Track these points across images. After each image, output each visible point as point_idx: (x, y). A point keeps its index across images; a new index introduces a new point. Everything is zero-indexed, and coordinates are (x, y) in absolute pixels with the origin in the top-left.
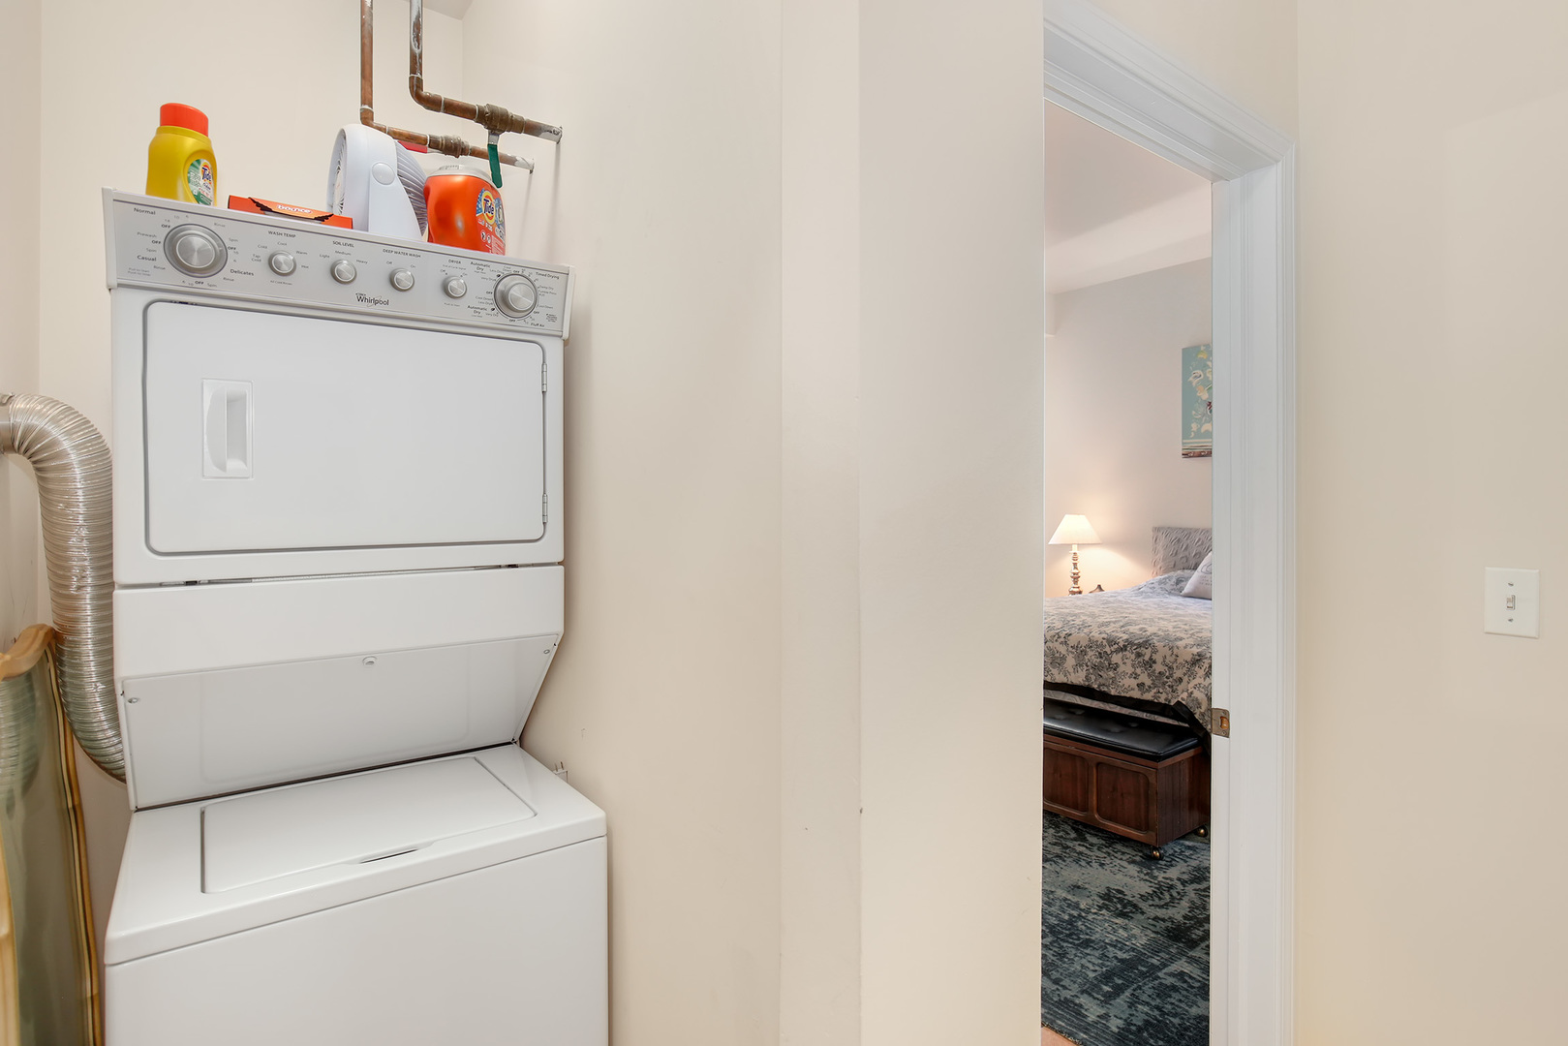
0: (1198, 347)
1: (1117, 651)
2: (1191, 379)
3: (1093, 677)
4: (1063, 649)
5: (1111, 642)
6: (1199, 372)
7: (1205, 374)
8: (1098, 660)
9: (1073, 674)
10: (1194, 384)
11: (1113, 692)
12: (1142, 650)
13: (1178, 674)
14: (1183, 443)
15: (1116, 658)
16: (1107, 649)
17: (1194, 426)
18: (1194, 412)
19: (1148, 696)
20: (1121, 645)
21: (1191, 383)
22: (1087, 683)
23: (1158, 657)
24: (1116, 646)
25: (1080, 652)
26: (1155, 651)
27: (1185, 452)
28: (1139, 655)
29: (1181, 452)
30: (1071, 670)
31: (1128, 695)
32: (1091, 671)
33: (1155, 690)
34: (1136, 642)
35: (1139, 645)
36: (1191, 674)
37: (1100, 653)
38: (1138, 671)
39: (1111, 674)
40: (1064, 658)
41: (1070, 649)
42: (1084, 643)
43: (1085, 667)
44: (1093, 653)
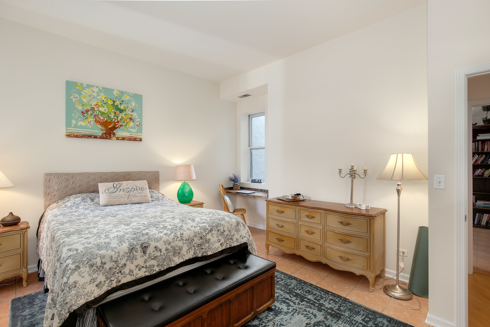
0: (77, 83)
1: (208, 233)
2: (72, 97)
3: (198, 251)
4: (180, 244)
5: (205, 229)
6: (77, 96)
7: (80, 98)
8: (201, 241)
9: (186, 255)
10: (74, 100)
11: (210, 253)
12: (219, 228)
13: (233, 232)
14: (66, 129)
15: (209, 236)
16: (204, 234)
17: (74, 122)
18: (73, 115)
19: (224, 248)
20: (209, 228)
21: (72, 99)
22: (194, 256)
23: (226, 229)
24: (208, 231)
25: (190, 240)
26: (224, 227)
27: (67, 134)
28: (218, 231)
29: (66, 134)
30: (185, 253)
31: (217, 251)
32: (197, 248)
33: (226, 243)
34: (214, 225)
35: (217, 226)
36: (238, 231)
37: (201, 237)
38: (220, 238)
39: (207, 245)
40: (181, 249)
41: (185, 242)
42: (191, 236)
43: (193, 248)
44: (197, 239)
